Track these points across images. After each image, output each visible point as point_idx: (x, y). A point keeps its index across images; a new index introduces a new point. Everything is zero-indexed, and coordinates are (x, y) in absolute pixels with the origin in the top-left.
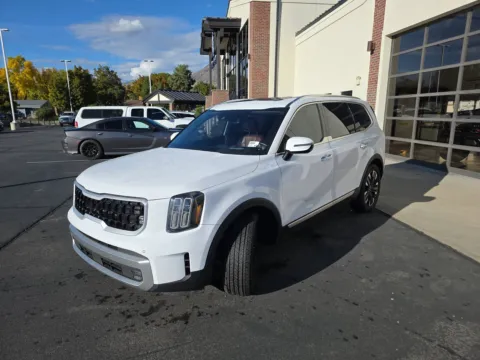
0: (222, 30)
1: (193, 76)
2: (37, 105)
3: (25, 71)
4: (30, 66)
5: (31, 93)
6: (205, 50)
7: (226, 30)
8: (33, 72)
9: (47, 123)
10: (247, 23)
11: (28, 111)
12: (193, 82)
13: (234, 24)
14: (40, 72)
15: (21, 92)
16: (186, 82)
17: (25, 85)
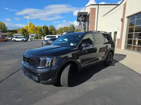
0: (83, 15)
1: (75, 27)
2: (34, 35)
3: (32, 26)
4: (33, 25)
5: (33, 32)
6: (78, 21)
8: (34, 27)
9: (37, 40)
10: (89, 14)
11: (32, 36)
12: (75, 29)
13: (86, 14)
14: (36, 27)
15: (31, 32)
16: (73, 29)
17: (32, 30)
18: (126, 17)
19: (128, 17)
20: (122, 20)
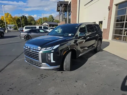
0: (63, 5)
1: (54, 18)
2: (13, 26)
3: (9, 16)
5: (11, 23)
6: (58, 11)
7: (64, 5)
8: (11, 17)
9: (15, 31)
10: (71, 2)
11: (10, 27)
12: (54, 20)
13: (67, 3)
14: (13, 17)
15: (8, 22)
16: (52, 20)
17: (9, 21)
18: (115, 5)
19: (116, 5)
20: (110, 9)
